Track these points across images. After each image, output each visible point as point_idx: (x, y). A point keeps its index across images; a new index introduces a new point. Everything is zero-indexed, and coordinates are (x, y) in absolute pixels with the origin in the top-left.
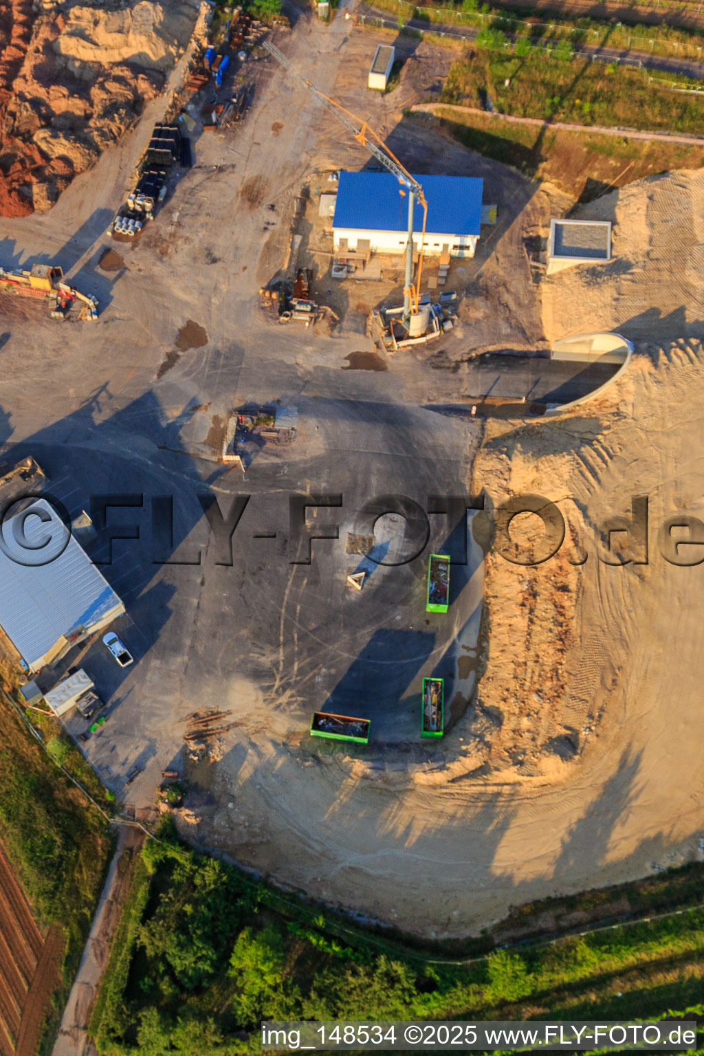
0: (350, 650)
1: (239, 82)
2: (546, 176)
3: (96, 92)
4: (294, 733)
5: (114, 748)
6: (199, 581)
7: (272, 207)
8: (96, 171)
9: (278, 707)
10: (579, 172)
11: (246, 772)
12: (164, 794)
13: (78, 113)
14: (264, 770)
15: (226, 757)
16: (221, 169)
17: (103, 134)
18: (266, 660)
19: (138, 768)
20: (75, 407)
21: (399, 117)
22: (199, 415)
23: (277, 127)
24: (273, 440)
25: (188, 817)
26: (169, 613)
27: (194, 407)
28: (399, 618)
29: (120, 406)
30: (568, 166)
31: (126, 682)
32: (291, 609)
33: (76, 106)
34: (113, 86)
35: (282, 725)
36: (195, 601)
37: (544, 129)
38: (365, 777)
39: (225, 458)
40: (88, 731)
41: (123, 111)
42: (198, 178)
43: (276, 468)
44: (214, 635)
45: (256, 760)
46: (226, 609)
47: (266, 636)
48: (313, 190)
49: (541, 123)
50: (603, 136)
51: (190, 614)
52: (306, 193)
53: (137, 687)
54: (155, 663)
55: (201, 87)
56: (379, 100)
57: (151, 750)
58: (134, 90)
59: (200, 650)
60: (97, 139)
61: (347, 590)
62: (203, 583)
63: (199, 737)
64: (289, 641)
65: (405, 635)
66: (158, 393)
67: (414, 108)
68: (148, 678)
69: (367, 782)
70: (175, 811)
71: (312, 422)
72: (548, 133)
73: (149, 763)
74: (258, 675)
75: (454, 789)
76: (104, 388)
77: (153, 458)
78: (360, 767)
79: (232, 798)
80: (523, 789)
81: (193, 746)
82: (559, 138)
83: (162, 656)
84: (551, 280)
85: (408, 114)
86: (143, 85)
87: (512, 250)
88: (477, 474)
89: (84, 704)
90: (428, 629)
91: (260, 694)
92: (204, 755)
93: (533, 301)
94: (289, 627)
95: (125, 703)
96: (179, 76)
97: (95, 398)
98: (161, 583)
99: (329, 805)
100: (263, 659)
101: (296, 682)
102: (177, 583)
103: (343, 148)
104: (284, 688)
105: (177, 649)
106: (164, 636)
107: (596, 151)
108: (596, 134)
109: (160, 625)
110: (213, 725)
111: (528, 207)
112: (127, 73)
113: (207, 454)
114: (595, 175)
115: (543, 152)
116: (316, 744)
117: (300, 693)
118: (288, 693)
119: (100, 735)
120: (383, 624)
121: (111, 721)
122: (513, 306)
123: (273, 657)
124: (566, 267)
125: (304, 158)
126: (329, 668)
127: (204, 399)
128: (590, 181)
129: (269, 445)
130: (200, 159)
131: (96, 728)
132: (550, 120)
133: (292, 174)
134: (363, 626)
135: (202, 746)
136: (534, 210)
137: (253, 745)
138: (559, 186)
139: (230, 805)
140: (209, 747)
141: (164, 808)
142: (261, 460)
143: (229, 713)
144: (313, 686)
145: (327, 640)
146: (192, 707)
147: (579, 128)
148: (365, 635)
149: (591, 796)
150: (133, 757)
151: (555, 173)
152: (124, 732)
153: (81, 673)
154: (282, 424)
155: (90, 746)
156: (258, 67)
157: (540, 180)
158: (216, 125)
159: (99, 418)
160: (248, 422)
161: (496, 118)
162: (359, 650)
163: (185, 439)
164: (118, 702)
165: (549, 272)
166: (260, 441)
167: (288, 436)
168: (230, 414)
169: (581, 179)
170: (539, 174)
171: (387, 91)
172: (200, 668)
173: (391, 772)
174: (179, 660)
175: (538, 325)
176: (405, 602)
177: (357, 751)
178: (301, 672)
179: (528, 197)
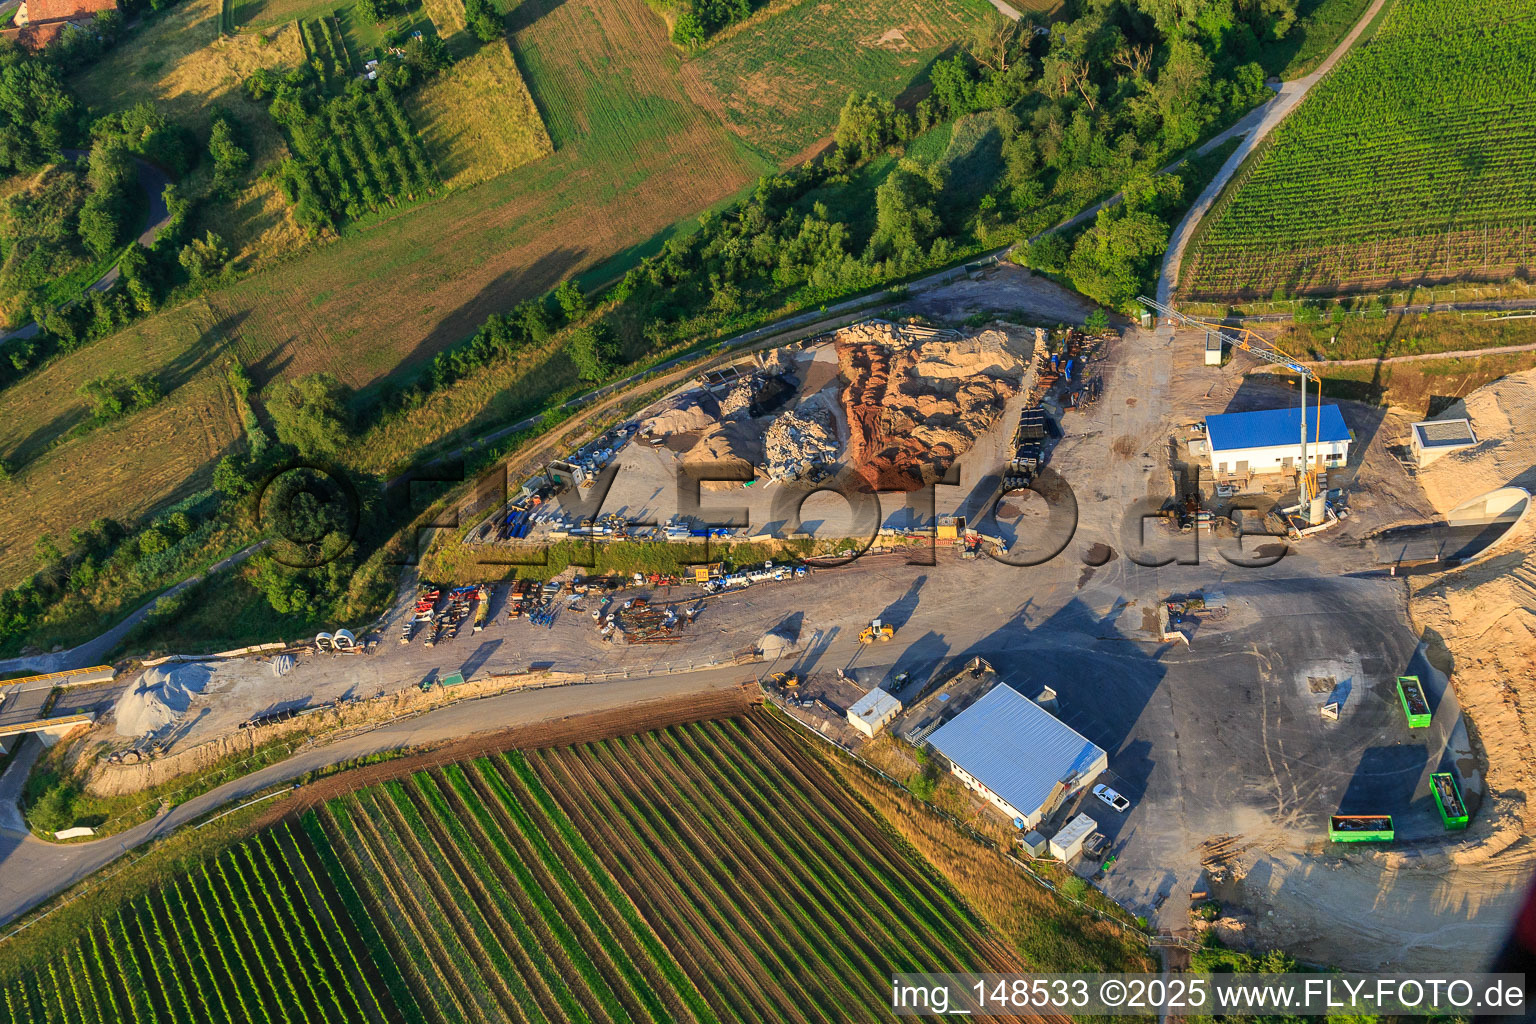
0: (1346, 768)
1: (1086, 375)
2: (1391, 402)
3: (960, 395)
4: (1313, 844)
5: (1132, 882)
6: (1173, 734)
7: (1146, 455)
8: (973, 451)
9: (1289, 825)
10: (1421, 393)
11: (1276, 883)
12: (1198, 913)
13: (947, 412)
14: (1293, 879)
15: (1251, 873)
16: (1089, 436)
17: (974, 424)
18: (1263, 788)
19: (1162, 896)
20: (1005, 621)
21: (1241, 380)
22: (1128, 609)
23: (1131, 402)
24: (1207, 618)
25: (1231, 924)
26: (1151, 765)
27: (1122, 605)
28: (1383, 736)
29: (1050, 614)
30: (1408, 389)
31: (1126, 824)
32: (1273, 744)
33: (945, 407)
34: (976, 390)
35: (1298, 840)
36: (1175, 752)
37: (1378, 365)
38: (1402, 867)
39: (1167, 636)
40: (1101, 871)
41: (988, 407)
42: (1070, 444)
43: (1220, 638)
44: (1203, 776)
45: (1282, 871)
46: (1208, 752)
47: (1256, 767)
48: (1179, 440)
49: (1375, 361)
50: (1435, 360)
51: (1173, 763)
52: (1173, 442)
53: (1139, 828)
54: (1151, 806)
55: (1052, 384)
56: (1218, 371)
57: (1170, 879)
58: (994, 392)
59: (1194, 790)
60: (970, 428)
61: (1323, 721)
62: (1177, 736)
63: (1217, 860)
64: (1279, 771)
65: (1394, 750)
66: (1084, 599)
67: (1253, 371)
68: (1148, 818)
69: (1405, 872)
70: (1215, 923)
71: (1241, 600)
72: (1383, 368)
73: (1173, 890)
74: (1258, 801)
75: (1499, 862)
76: (1029, 602)
77: (1094, 648)
78: (1393, 858)
79: (1270, 907)
81: (1213, 868)
82: (1395, 369)
83: (1154, 798)
84: (1426, 470)
85: (1248, 377)
86: (1001, 387)
87: (1381, 457)
88: (1415, 617)
89: (1091, 843)
90: (1417, 742)
91: (1267, 818)
92: (1227, 876)
93: (1415, 489)
94: (1276, 759)
95: (1131, 844)
96: (1030, 378)
97: (1023, 611)
98: (1135, 741)
99: (1374, 897)
100: (1259, 788)
101: (1300, 802)
102: (1151, 740)
103: (1198, 407)
104: (1290, 809)
105: (1169, 792)
106: (1153, 782)
107: (1431, 374)
108: (1428, 360)
109: (1147, 774)
110: (1228, 849)
111: (1382, 426)
112: (986, 380)
113: (1147, 637)
114: (1437, 392)
115: (1382, 383)
116: (1339, 849)
117: (1307, 810)
118: (1295, 812)
119: (1114, 872)
120: (1371, 743)
121: (1122, 860)
122: (1396, 493)
123: (1270, 785)
124: (1437, 457)
125: (1163, 418)
126: (1329, 785)
127: (1129, 597)
128: (1433, 398)
129: (1204, 622)
130: (1068, 431)
131: (1109, 866)
132: (1382, 358)
133: (1157, 430)
134: (1351, 747)
135: (1223, 868)
136: (1389, 427)
137: (1276, 860)
138: (1405, 407)
139: (1270, 913)
140: (1230, 868)
141: (1201, 925)
142: (1200, 634)
143: (1241, 837)
144: (1319, 802)
145: (1318, 764)
146: (1200, 837)
147: (1411, 358)
148: (1356, 755)
150: (1154, 888)
151: (1400, 398)
152: (1139, 866)
153: (1082, 816)
154: (1211, 604)
155: (1107, 883)
156: (1099, 365)
157: (1387, 406)
158: (1076, 406)
159: (1031, 626)
160: (1178, 608)
161: (1332, 365)
162: (1353, 767)
163: (1121, 629)
164: (1124, 843)
165: (1422, 466)
166: (1196, 621)
167: (1221, 613)
168: (1159, 604)
169: (1425, 398)
170: (1384, 401)
171: (1223, 365)
172: (1197, 805)
173: (1428, 857)
174: (1174, 801)
175: (1428, 504)
176: (1385, 723)
177: (1384, 846)
178: (1301, 793)
179: (1380, 420)
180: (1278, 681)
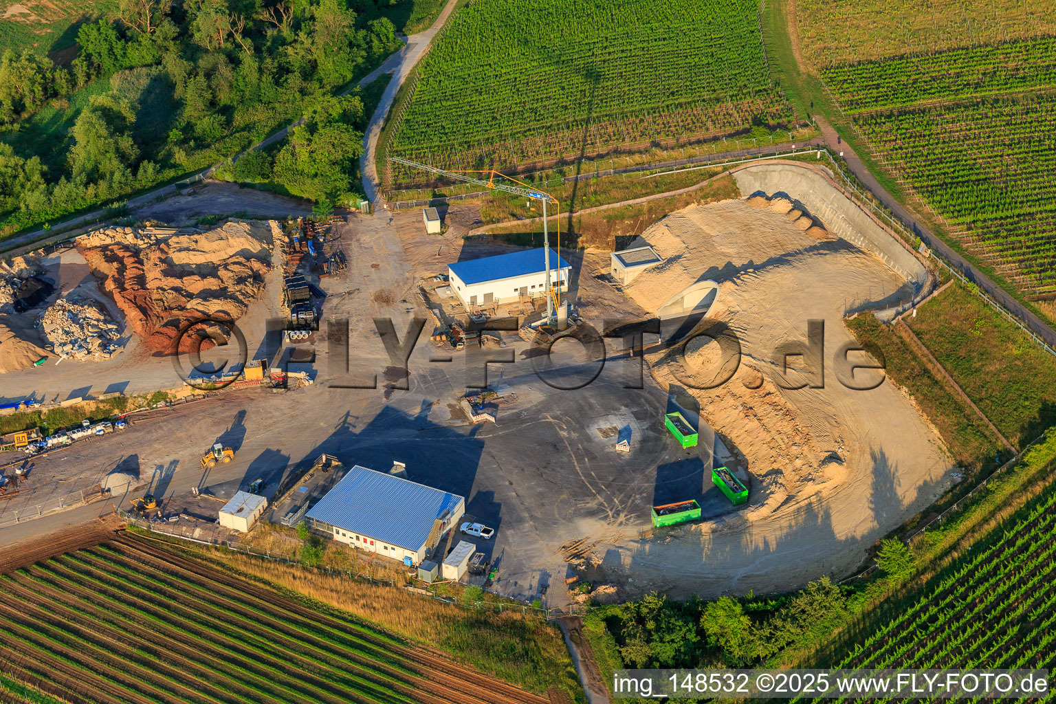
0: (648, 481)
1: (327, 250)
2: (586, 245)
3: (222, 273)
4: (644, 532)
5: (516, 583)
6: (507, 483)
7: (404, 301)
8: (248, 315)
9: (621, 524)
10: (608, 235)
11: (627, 560)
12: (577, 590)
13: (214, 288)
14: (638, 557)
15: (605, 559)
16: (349, 293)
17: (243, 294)
18: (592, 504)
19: (544, 587)
20: (332, 431)
21: (462, 242)
22: (434, 407)
23: (375, 266)
24: (502, 402)
25: (605, 590)
26: (499, 505)
27: (428, 405)
28: (666, 457)
29: (369, 420)
30: (597, 235)
31: (495, 547)
32: (588, 476)
33: (211, 283)
34: (236, 268)
35: (631, 531)
36: (514, 494)
37: (570, 218)
38: (714, 531)
39: (475, 419)
40: (489, 580)
41: (251, 280)
42: (335, 301)
43: (518, 415)
44: (543, 505)
45: (628, 552)
46: (540, 489)
47: (582, 492)
48: (427, 289)
49: (567, 214)
50: (613, 209)
51: (515, 501)
52: (423, 290)
53: (507, 548)
54: (509, 532)
55: (301, 260)
56: (440, 237)
57: (545, 576)
58: (251, 269)
59: (539, 515)
60: (241, 297)
61: (619, 455)
62: (511, 484)
63: (577, 556)
64: (600, 491)
65: (679, 464)
66: (394, 406)
67: (471, 233)
68: (511, 540)
69: (717, 534)
70: (593, 594)
71: (524, 388)
72: (574, 220)
73: (550, 581)
74: (591, 513)
75: (779, 513)
76: (348, 414)
77: (417, 436)
78: (706, 527)
79: (628, 577)
80: (825, 494)
81: (575, 562)
82: (583, 220)
83: (510, 525)
84: (629, 286)
85: (467, 238)
86: (256, 265)
87: (591, 282)
88: (660, 380)
89: (475, 560)
90: (691, 456)
91: (603, 522)
92: (588, 563)
93: (626, 300)
94: (594, 484)
95: (505, 558)
96: (278, 257)
97: (345, 422)
98: (479, 492)
99: (701, 554)
100: (588, 505)
101: (624, 508)
102: (491, 489)
103: (433, 264)
104: (617, 513)
105: (520, 520)
106: (504, 514)
107: (612, 220)
108: (608, 210)
109: (498, 512)
110: (581, 547)
111: (584, 263)
112: (242, 259)
113: (458, 423)
114: (619, 233)
115: (576, 231)
116: (664, 531)
117: (631, 512)
118: (622, 515)
119: (499, 580)
120: (659, 462)
121: (502, 571)
122: (613, 304)
123: (596, 501)
124: (636, 274)
125: (407, 275)
126: (641, 493)
127: (430, 398)
128: (617, 238)
129: (501, 406)
130: (330, 292)
131: (494, 576)
132: (571, 212)
133: (405, 283)
134: (647, 468)
135: (583, 560)
136: (589, 263)
137: (621, 547)
138: (598, 248)
139: (630, 580)
140: (588, 560)
141: (582, 598)
142: (500, 414)
143: (588, 538)
144: (637, 506)
145: (627, 482)
146: (557, 544)
147: (594, 209)
148: (652, 471)
149: (870, 480)
150: (535, 583)
151: (592, 241)
152: (518, 571)
153: (462, 542)
154: (503, 393)
155: (496, 588)
156: (336, 243)
157: (583, 248)
158: (329, 273)
159: (357, 431)
160: (474, 399)
161: (533, 222)
162: (653, 479)
163: (435, 421)
164: (498, 561)
165: (626, 284)
166: (495, 406)
167: (512, 398)
168: (459, 399)
169: (611, 239)
170: (580, 245)
171: (442, 233)
172: (546, 525)
173: (730, 520)
174: (528, 525)
175: (639, 308)
176: (665, 448)
177: (696, 521)
178: (621, 502)
179: (581, 259)
180: (574, 435)
